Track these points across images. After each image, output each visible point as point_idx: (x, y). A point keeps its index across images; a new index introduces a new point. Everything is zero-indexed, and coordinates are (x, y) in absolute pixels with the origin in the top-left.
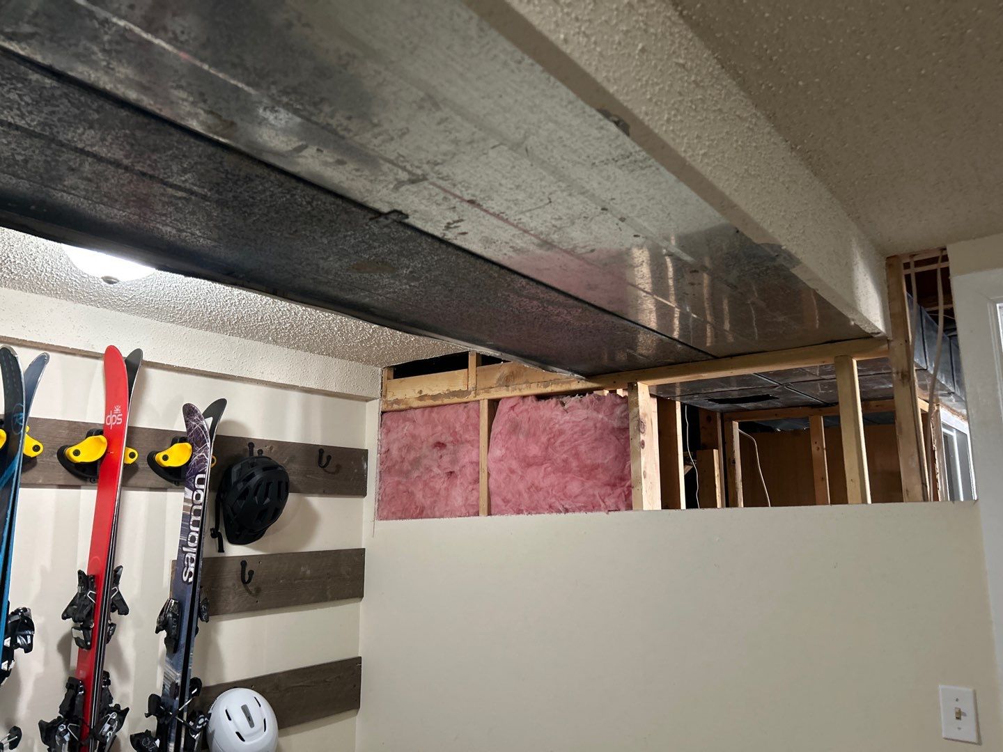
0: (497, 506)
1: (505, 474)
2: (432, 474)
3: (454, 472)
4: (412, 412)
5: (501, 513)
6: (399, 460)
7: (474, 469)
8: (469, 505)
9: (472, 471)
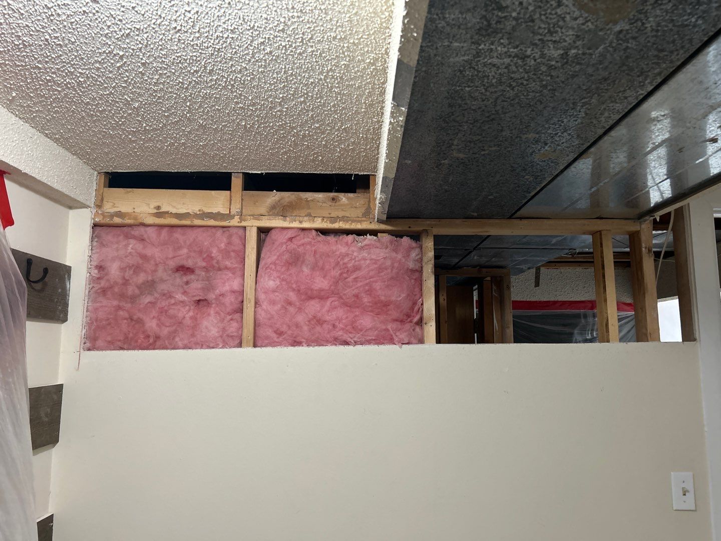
0: (267, 338)
1: (279, 306)
2: (173, 301)
3: (206, 300)
4: (142, 229)
5: (273, 344)
6: (120, 281)
7: (236, 298)
8: (228, 336)
9: (233, 300)
